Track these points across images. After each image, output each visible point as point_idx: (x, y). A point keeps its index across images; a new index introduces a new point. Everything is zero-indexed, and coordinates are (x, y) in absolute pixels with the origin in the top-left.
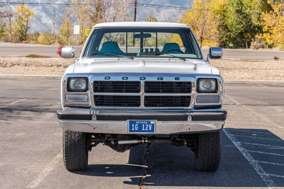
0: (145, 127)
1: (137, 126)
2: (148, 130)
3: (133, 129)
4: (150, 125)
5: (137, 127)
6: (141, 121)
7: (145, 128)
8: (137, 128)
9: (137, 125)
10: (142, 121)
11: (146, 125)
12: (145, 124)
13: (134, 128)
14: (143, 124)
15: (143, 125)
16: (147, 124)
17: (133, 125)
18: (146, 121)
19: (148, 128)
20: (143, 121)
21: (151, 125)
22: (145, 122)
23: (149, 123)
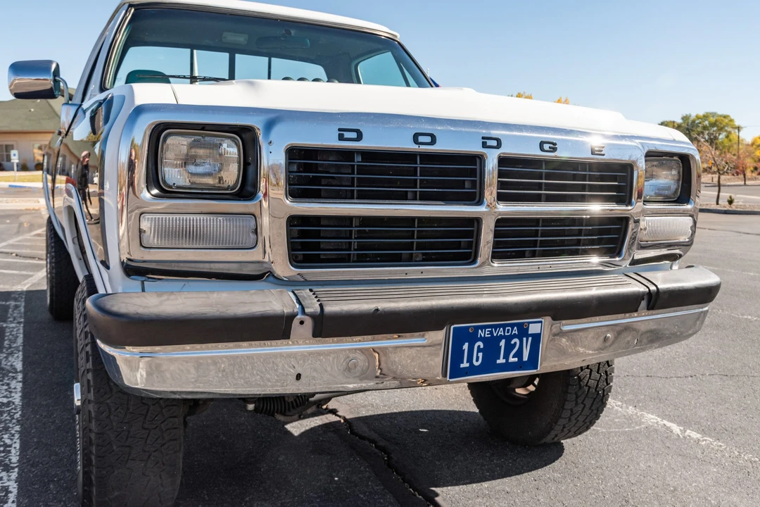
0: (509, 347)
1: (479, 350)
2: (516, 359)
3: (465, 365)
4: (525, 339)
5: (480, 355)
6: (496, 327)
7: (506, 357)
8: (477, 360)
9: (482, 347)
10: (500, 326)
11: (513, 342)
12: (509, 339)
13: (470, 360)
14: (500, 338)
15: (503, 343)
16: (514, 336)
17: (466, 346)
18: (512, 326)
19: (519, 354)
20: (504, 326)
21: (530, 339)
22: (508, 332)
23: (523, 333)
